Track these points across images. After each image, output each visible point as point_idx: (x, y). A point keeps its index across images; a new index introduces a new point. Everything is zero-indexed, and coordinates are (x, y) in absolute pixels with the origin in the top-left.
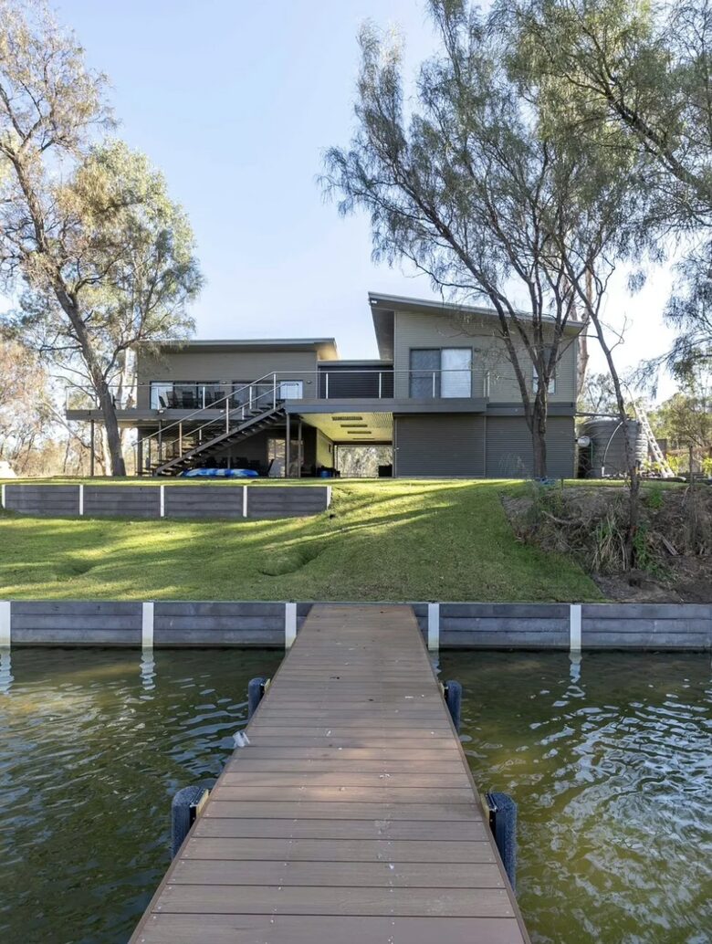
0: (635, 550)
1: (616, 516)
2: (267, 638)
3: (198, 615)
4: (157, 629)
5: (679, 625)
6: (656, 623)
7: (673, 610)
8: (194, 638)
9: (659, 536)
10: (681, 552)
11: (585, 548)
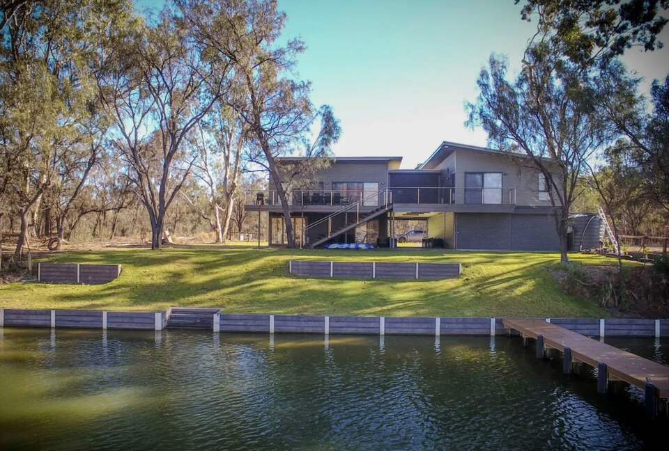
0: (620, 297)
1: (612, 282)
2: (484, 332)
3: (457, 323)
4: (441, 328)
5: (642, 327)
6: (634, 326)
7: (640, 321)
8: (455, 332)
9: (630, 292)
10: (640, 298)
11: (597, 296)
